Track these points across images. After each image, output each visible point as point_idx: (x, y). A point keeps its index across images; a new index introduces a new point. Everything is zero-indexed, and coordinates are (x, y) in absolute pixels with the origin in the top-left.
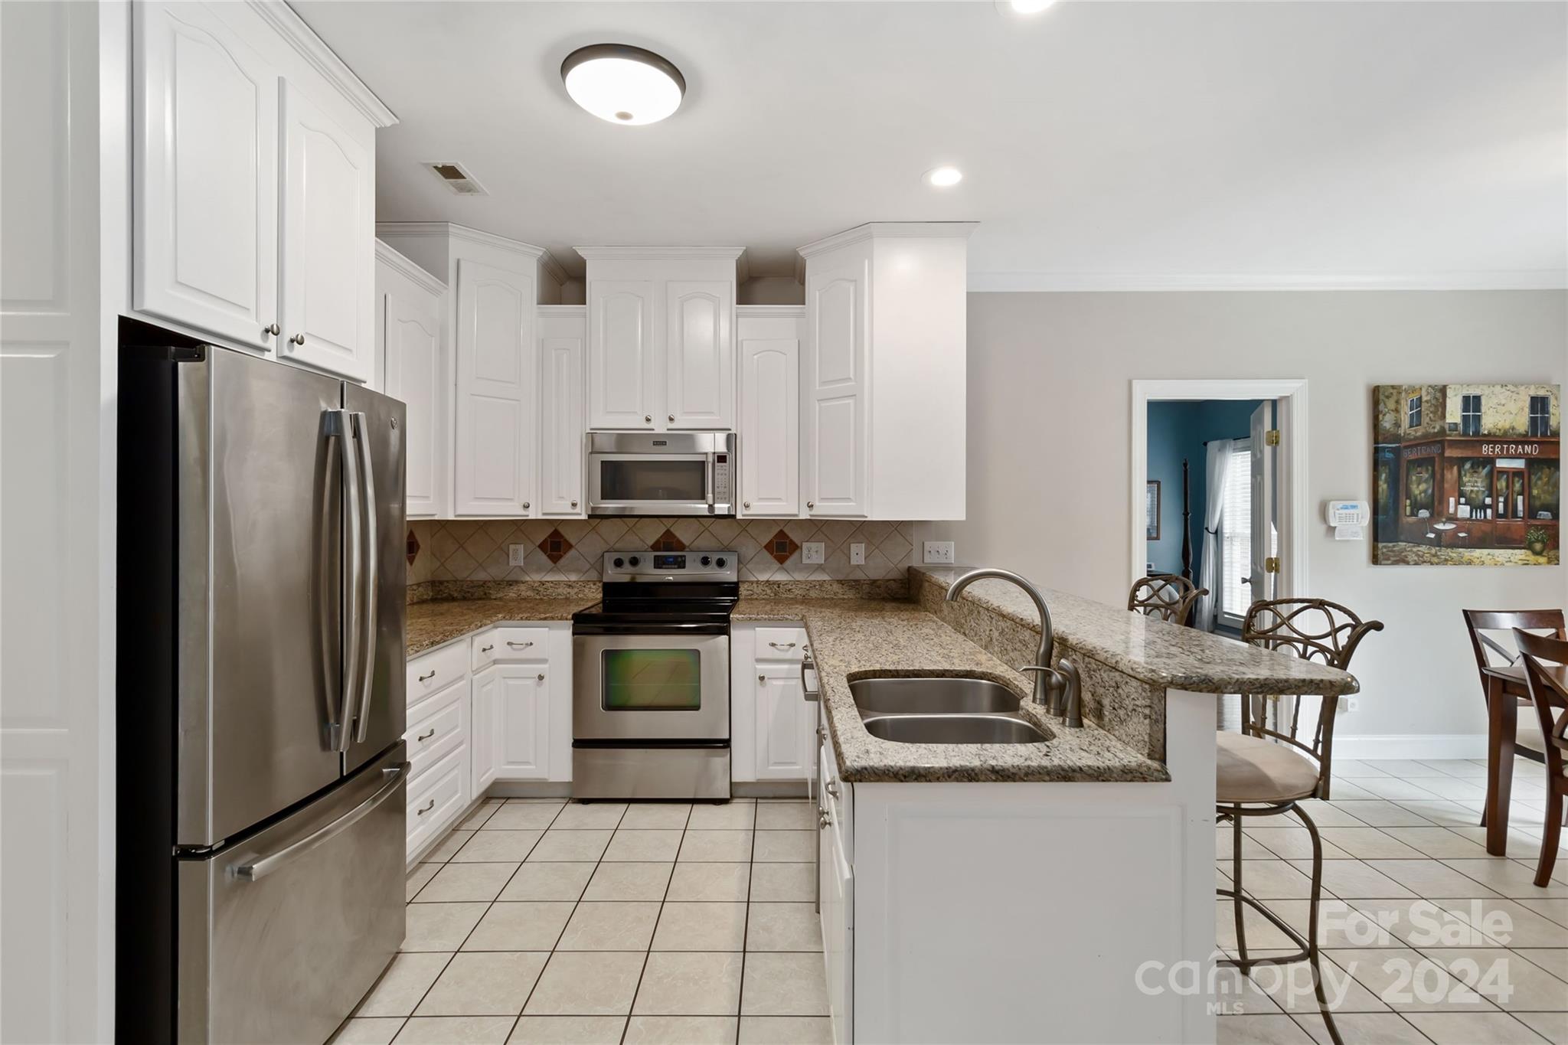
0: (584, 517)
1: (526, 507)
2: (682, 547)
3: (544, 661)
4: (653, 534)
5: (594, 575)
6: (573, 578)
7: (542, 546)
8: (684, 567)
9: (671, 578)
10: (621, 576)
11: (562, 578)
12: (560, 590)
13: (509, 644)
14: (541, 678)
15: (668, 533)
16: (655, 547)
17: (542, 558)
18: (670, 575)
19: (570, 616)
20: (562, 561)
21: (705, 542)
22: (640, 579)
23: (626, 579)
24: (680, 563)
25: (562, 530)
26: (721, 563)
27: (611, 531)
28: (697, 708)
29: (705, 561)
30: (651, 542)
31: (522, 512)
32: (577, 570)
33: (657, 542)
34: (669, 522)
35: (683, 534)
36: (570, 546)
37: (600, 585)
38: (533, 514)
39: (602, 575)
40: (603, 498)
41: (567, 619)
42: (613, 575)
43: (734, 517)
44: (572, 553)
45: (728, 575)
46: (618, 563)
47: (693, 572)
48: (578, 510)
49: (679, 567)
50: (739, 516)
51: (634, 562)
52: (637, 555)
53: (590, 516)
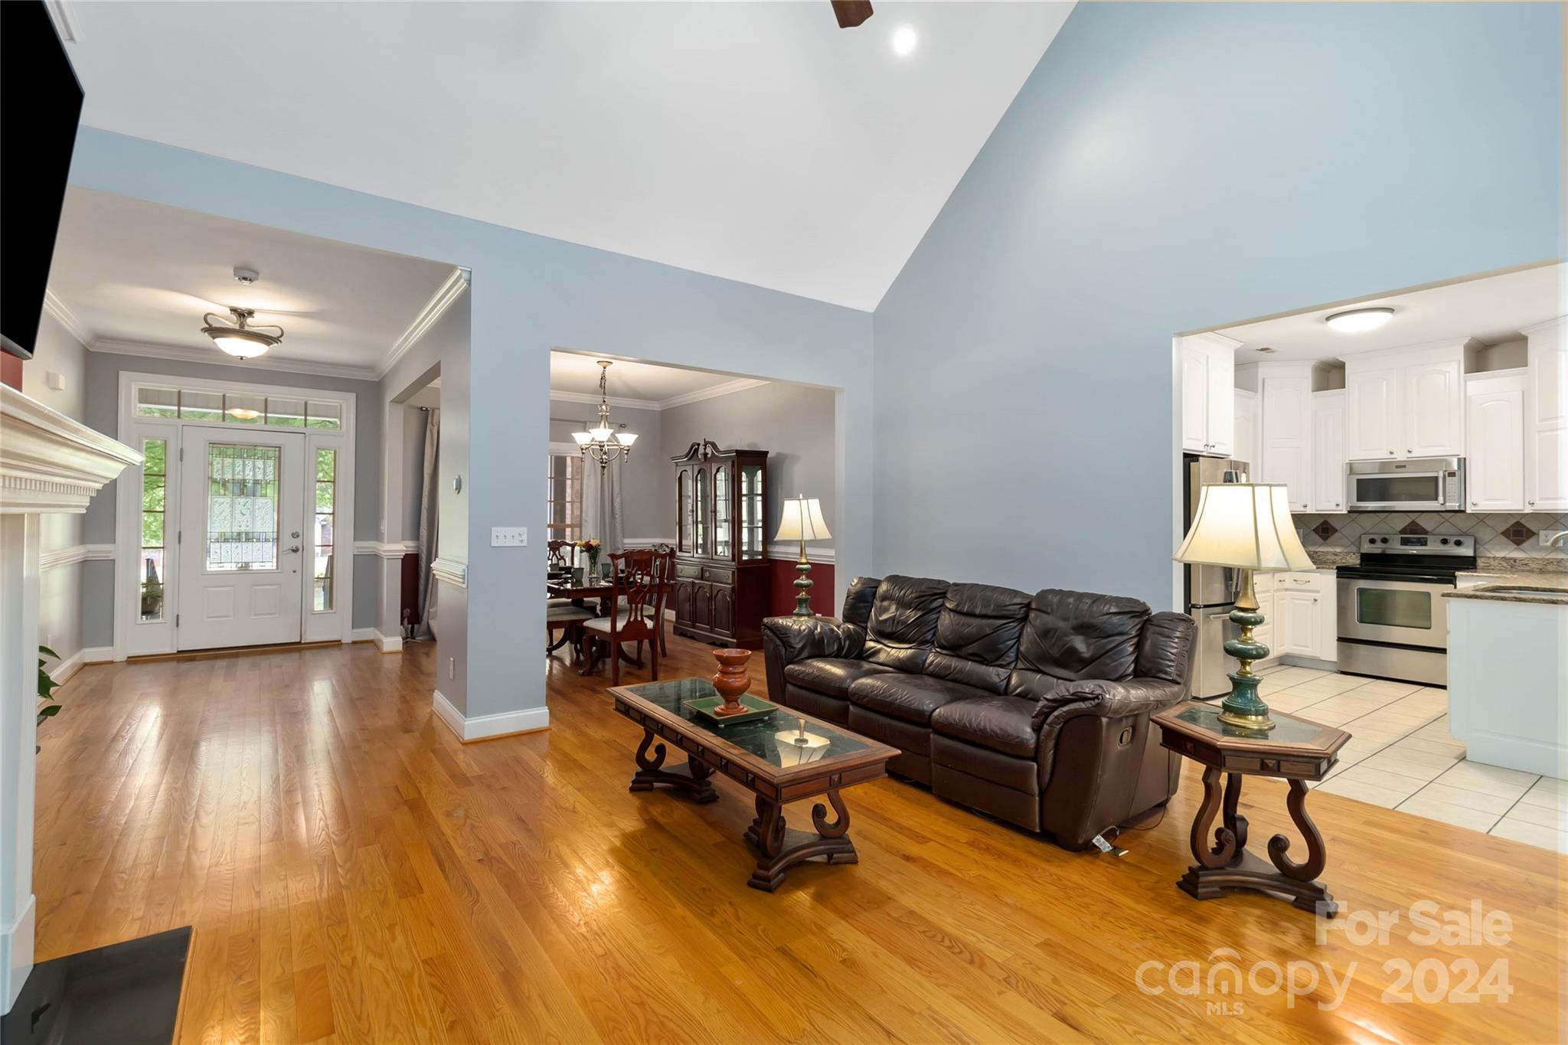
0: (1345, 512)
1: (1305, 506)
2: (1426, 532)
3: (1318, 592)
4: (1402, 522)
5: (1354, 549)
6: (1338, 550)
7: (1316, 530)
8: (1426, 545)
9: (1415, 552)
10: (1377, 549)
11: (1332, 550)
12: (1329, 557)
13: (1295, 580)
14: (1315, 600)
15: (1413, 523)
16: (1402, 532)
17: (1317, 538)
18: (1414, 550)
19: (1335, 567)
20: (1330, 540)
21: (1445, 529)
22: (1389, 552)
23: (1379, 551)
24: (1424, 543)
25: (1329, 520)
26: (1458, 543)
27: (1367, 522)
28: (1429, 628)
29: (1445, 542)
30: (1399, 529)
31: (1303, 509)
32: (1341, 546)
33: (1405, 528)
34: (1413, 516)
35: (1424, 523)
36: (1336, 531)
37: (1359, 555)
38: (1309, 511)
39: (1359, 549)
40: (1358, 501)
41: (1332, 569)
42: (1367, 548)
43: (1463, 512)
44: (1337, 535)
45: (1466, 551)
46: (1372, 541)
47: (1433, 548)
48: (1339, 508)
49: (1422, 545)
50: (1468, 511)
51: (1385, 541)
52: (1387, 537)
53: (1349, 512)
